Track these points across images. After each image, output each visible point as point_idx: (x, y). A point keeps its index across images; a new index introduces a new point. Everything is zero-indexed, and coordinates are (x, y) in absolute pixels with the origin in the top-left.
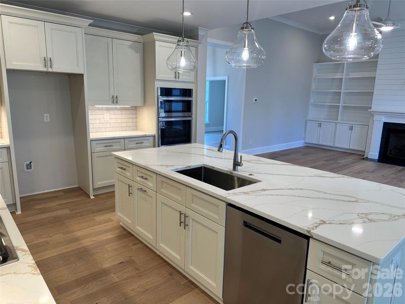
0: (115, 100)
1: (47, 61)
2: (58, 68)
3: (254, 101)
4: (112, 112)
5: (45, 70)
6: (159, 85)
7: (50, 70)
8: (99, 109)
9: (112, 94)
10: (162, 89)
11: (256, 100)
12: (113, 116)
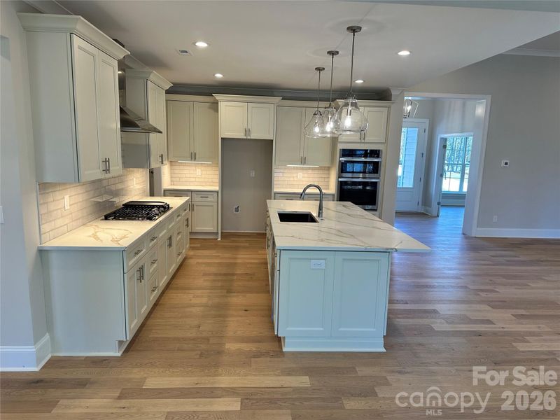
0: (303, 161)
1: (247, 132)
2: (254, 136)
3: (503, 164)
4: (305, 171)
5: (245, 137)
6: (341, 147)
7: (249, 138)
8: (291, 168)
9: (302, 155)
10: (344, 150)
11: (506, 164)
12: (306, 175)
